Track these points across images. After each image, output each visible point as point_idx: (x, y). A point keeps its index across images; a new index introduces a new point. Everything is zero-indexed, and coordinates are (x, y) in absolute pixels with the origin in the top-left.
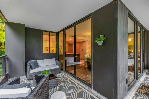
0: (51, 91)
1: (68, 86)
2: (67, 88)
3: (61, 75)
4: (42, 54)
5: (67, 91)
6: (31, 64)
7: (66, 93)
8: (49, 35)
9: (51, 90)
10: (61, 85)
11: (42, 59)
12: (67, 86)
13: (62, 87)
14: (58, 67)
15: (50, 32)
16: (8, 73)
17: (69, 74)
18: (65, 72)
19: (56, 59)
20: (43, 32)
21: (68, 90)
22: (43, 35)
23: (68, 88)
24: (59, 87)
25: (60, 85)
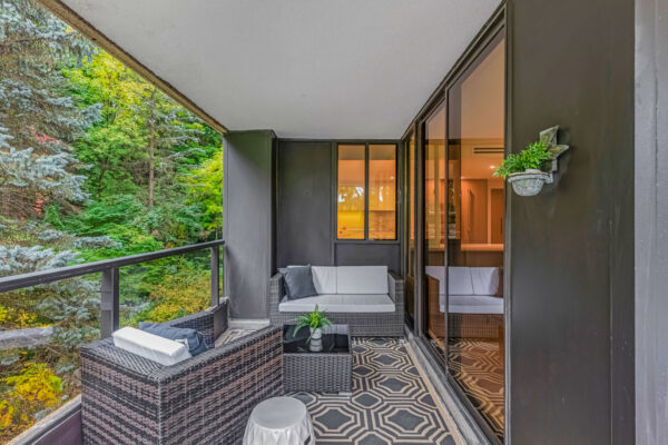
0: (319, 402)
1: (397, 410)
2: (386, 417)
3: (403, 350)
4: (335, 244)
5: (378, 425)
6: (289, 280)
7: (368, 433)
8: (363, 156)
9: (320, 397)
10: (371, 392)
11: (336, 265)
12: (391, 407)
13: (368, 401)
14: (390, 308)
15: (366, 143)
16: (228, 300)
17: (430, 357)
18: (422, 339)
19: (389, 271)
20: (340, 147)
21: (384, 423)
22: (340, 162)
23: (389, 419)
24: (356, 400)
25: (365, 389)
